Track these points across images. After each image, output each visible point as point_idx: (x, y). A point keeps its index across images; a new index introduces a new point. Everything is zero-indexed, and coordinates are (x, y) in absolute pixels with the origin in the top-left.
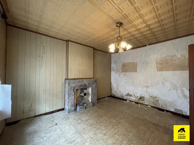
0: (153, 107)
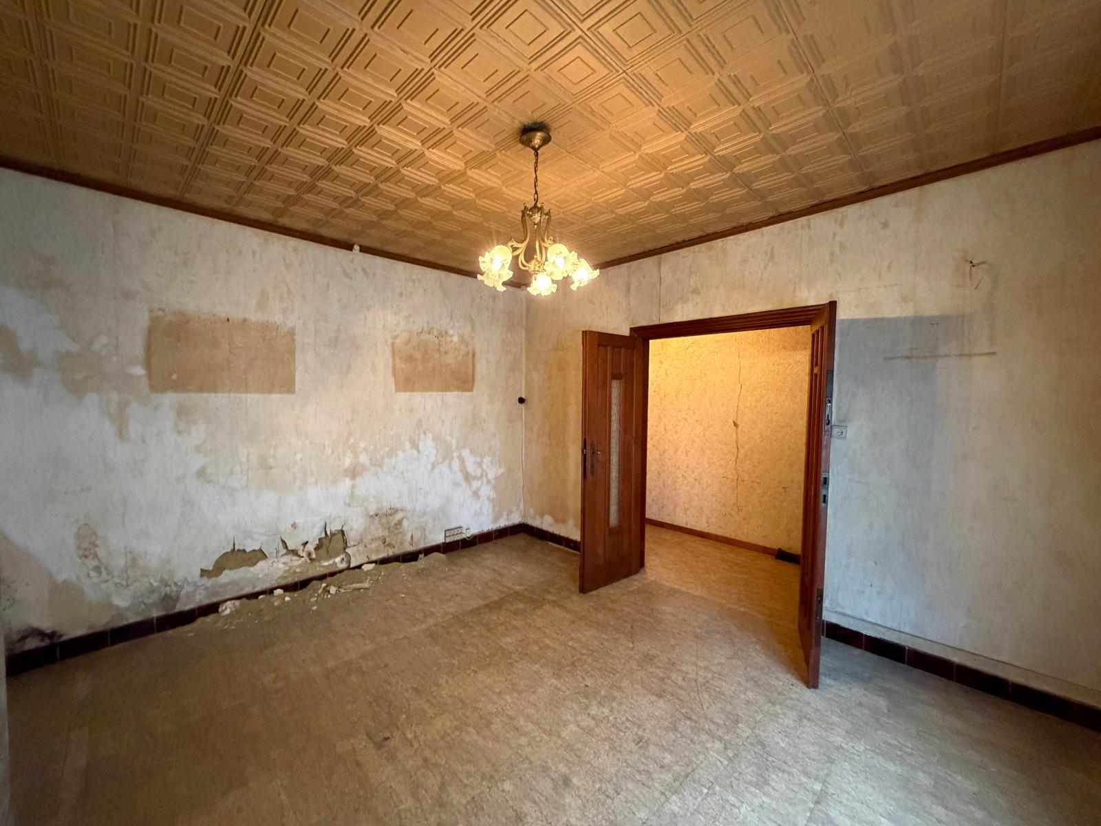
0: (384, 561)
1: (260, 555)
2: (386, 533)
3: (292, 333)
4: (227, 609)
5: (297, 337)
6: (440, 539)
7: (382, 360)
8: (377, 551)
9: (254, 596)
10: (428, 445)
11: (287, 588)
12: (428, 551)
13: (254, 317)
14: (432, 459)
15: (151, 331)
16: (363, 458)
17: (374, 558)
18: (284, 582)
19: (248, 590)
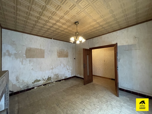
1: (40, 80)
2: (57, 77)
3: (44, 50)
4: (35, 88)
5: (45, 51)
6: (64, 78)
7: (56, 53)
8: (55, 80)
9: (39, 86)
10: (62, 65)
11: (43, 85)
12: (62, 80)
13: (39, 48)
14: (63, 67)
15: (26, 50)
16: (53, 67)
17: (55, 81)
18: (43, 84)
19: (38, 85)
